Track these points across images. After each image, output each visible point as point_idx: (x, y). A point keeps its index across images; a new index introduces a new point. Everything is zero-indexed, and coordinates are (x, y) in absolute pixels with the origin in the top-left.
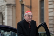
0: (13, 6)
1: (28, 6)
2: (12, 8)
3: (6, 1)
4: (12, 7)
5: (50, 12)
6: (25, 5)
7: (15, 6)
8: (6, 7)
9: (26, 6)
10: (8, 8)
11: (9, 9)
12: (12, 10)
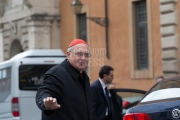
0: (52, 22)
1: (97, 21)
2: (51, 27)
3: (30, 6)
4: (48, 23)
5: (165, 36)
6: (88, 15)
7: (59, 21)
8: (32, 23)
9: (92, 19)
10: (36, 26)
11: (42, 29)
12: (51, 34)
